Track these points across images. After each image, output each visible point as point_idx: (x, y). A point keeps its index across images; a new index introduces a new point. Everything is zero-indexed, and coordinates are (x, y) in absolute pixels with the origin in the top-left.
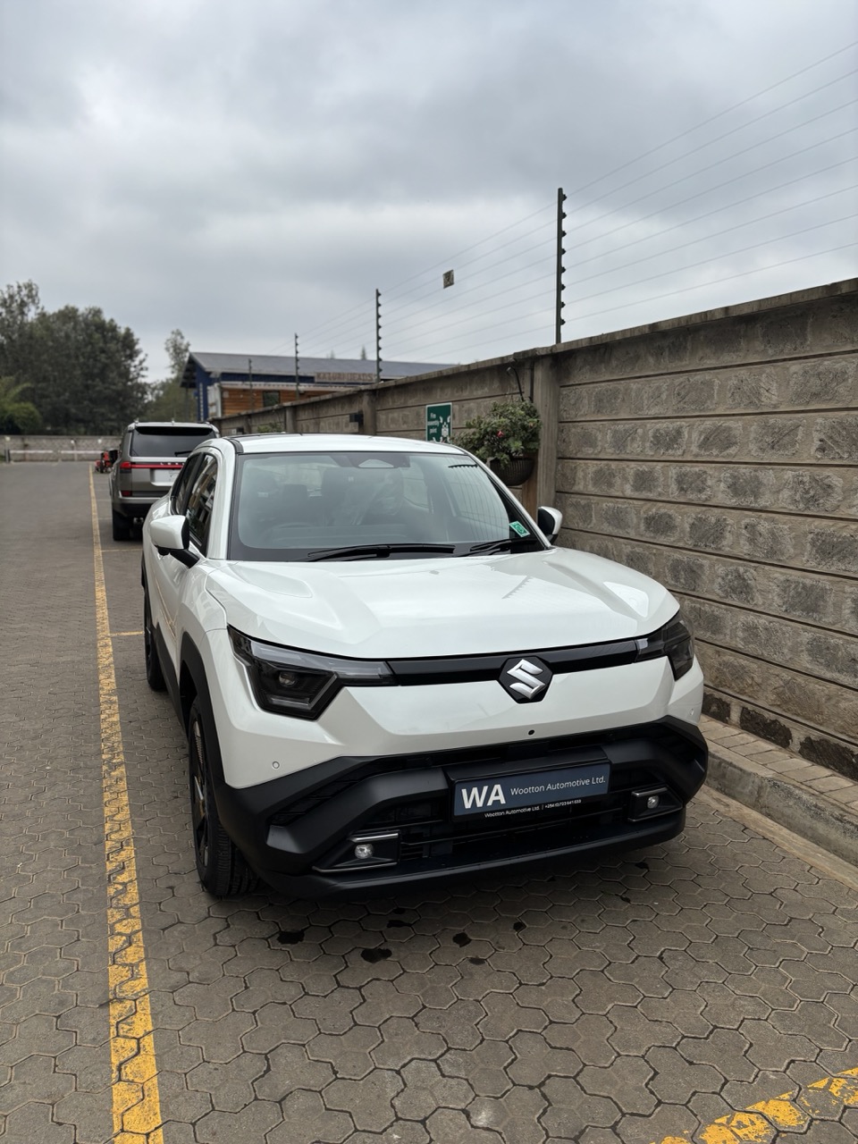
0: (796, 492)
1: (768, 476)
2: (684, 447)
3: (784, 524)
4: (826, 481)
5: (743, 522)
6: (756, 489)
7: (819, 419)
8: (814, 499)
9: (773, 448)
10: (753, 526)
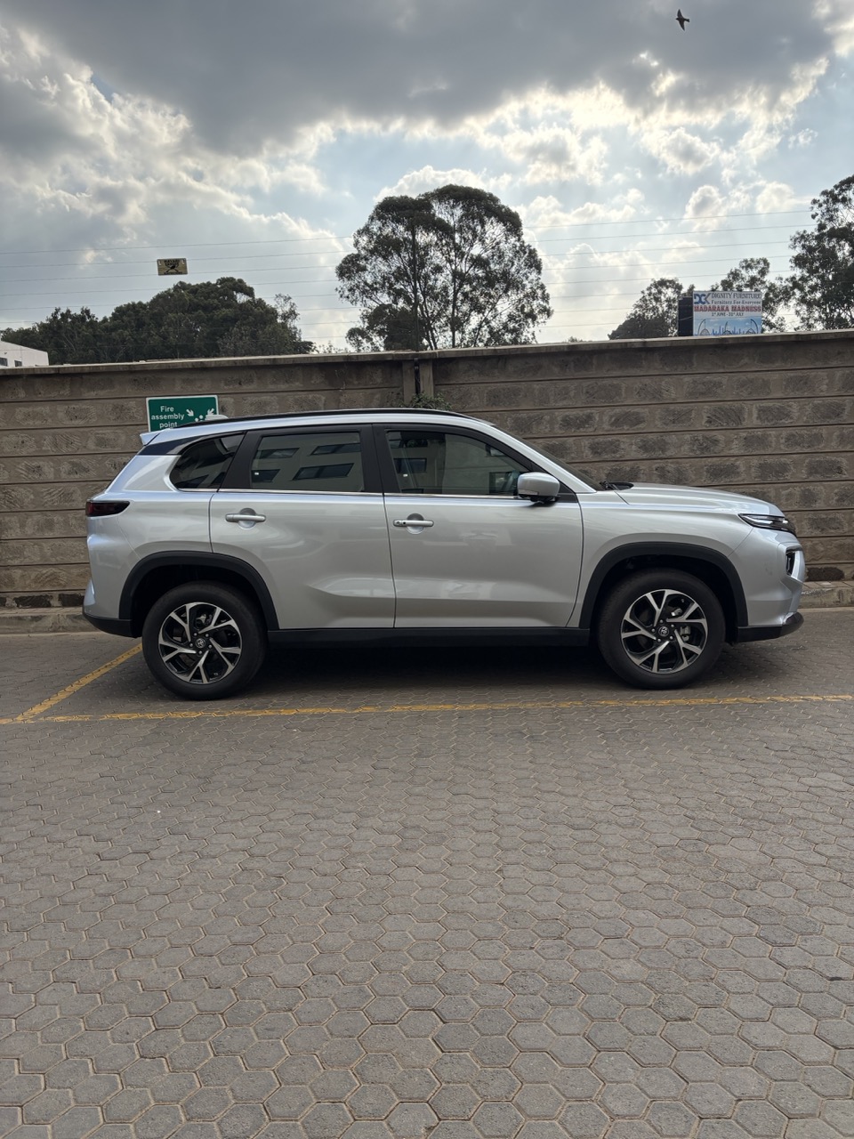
0: (694, 445)
1: (673, 438)
2: (596, 426)
3: (686, 464)
4: (714, 438)
5: (654, 467)
6: (663, 446)
7: (706, 406)
8: (707, 448)
9: (674, 423)
10: (663, 468)
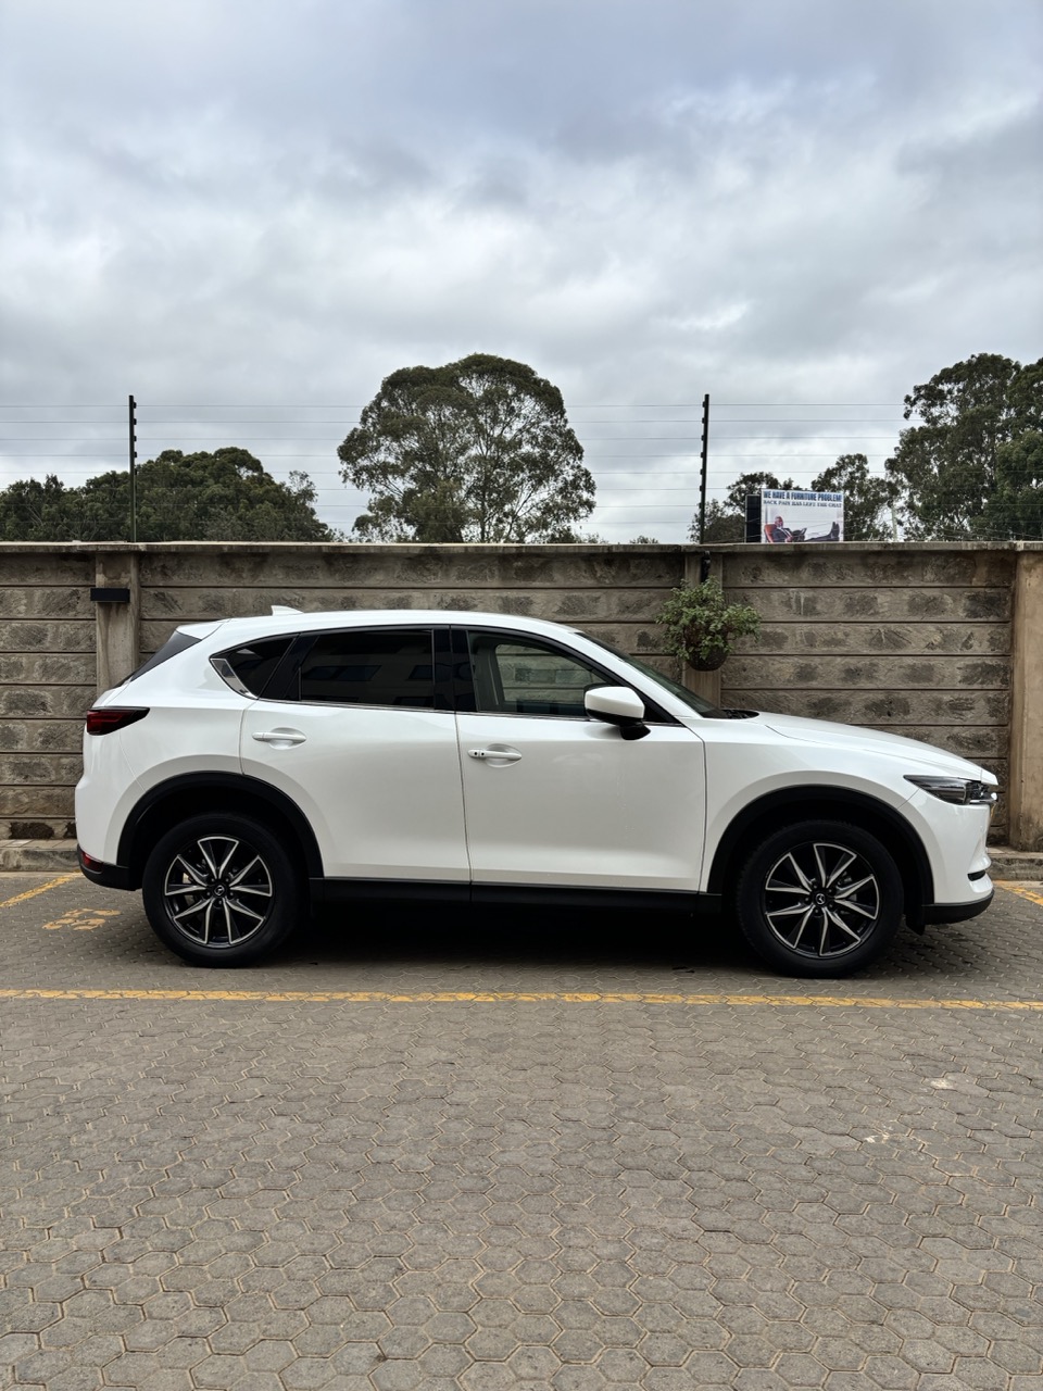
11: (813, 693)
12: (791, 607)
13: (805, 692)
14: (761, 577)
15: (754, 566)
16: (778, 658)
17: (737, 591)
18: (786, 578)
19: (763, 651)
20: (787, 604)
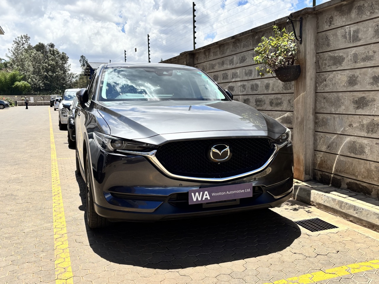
11: (355, 94)
12: (346, 38)
13: (351, 93)
14: (333, 23)
15: (330, 16)
16: (339, 72)
17: (323, 33)
18: (344, 19)
19: (334, 68)
20: (344, 37)
